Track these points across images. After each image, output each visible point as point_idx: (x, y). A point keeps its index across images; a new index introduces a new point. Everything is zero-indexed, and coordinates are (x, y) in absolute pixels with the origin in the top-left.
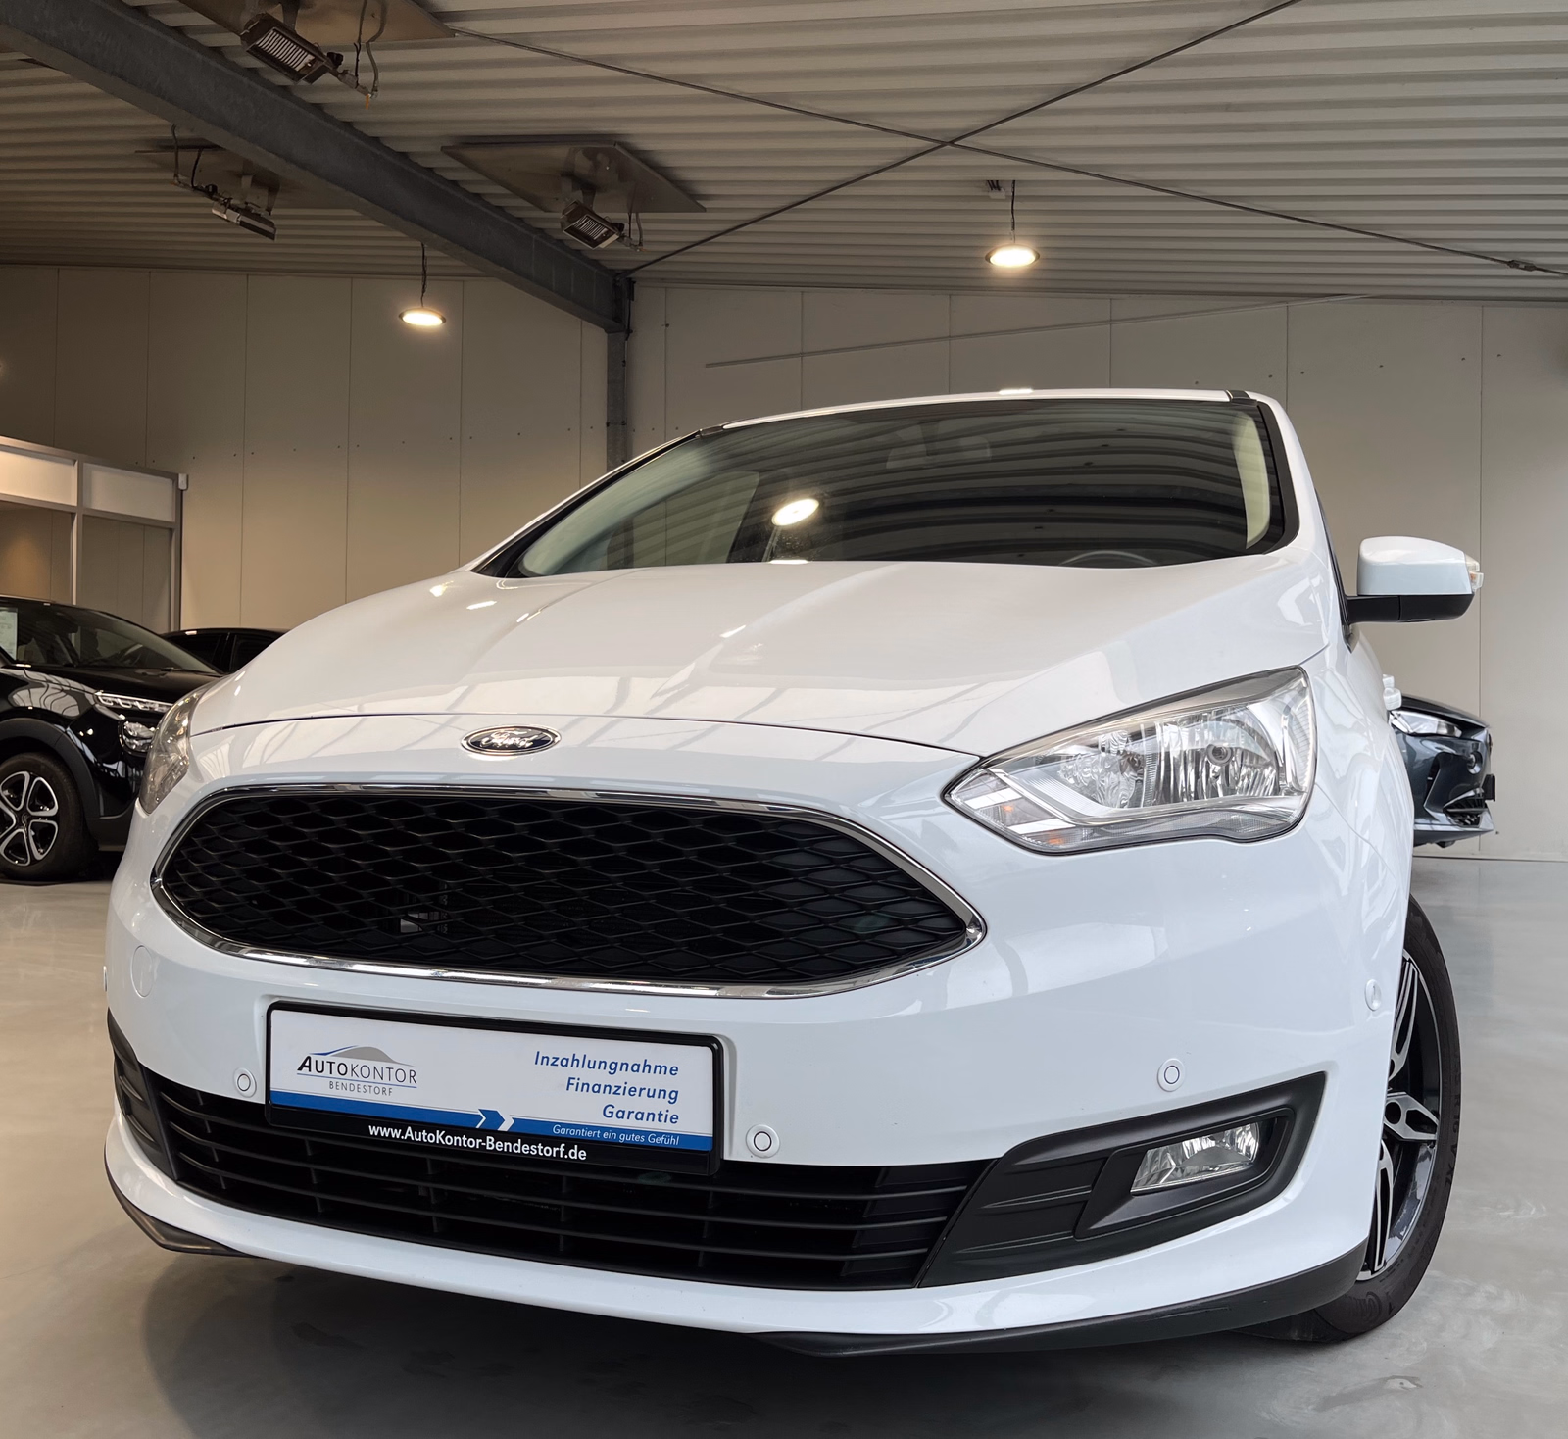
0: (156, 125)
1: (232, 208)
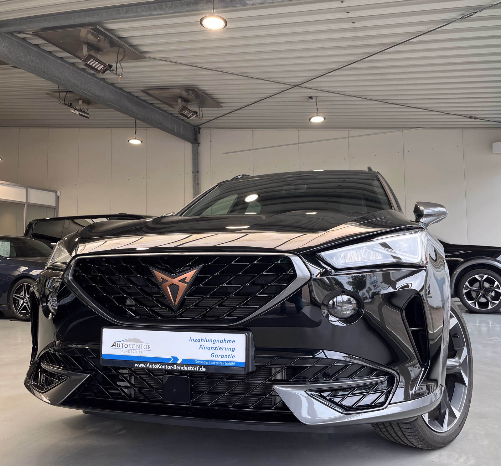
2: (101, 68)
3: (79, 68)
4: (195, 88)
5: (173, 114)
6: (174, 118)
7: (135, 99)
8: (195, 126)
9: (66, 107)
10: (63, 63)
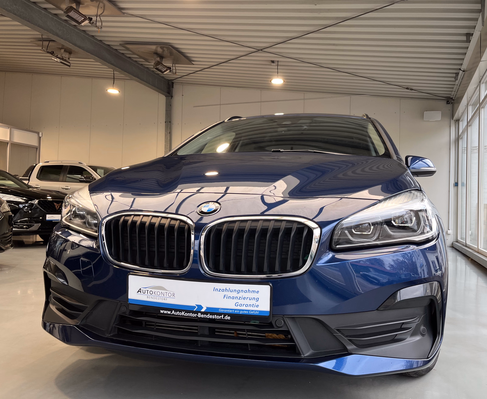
3: (61, 19)
5: (149, 68)
6: (150, 72)
7: (115, 52)
10: (46, 13)
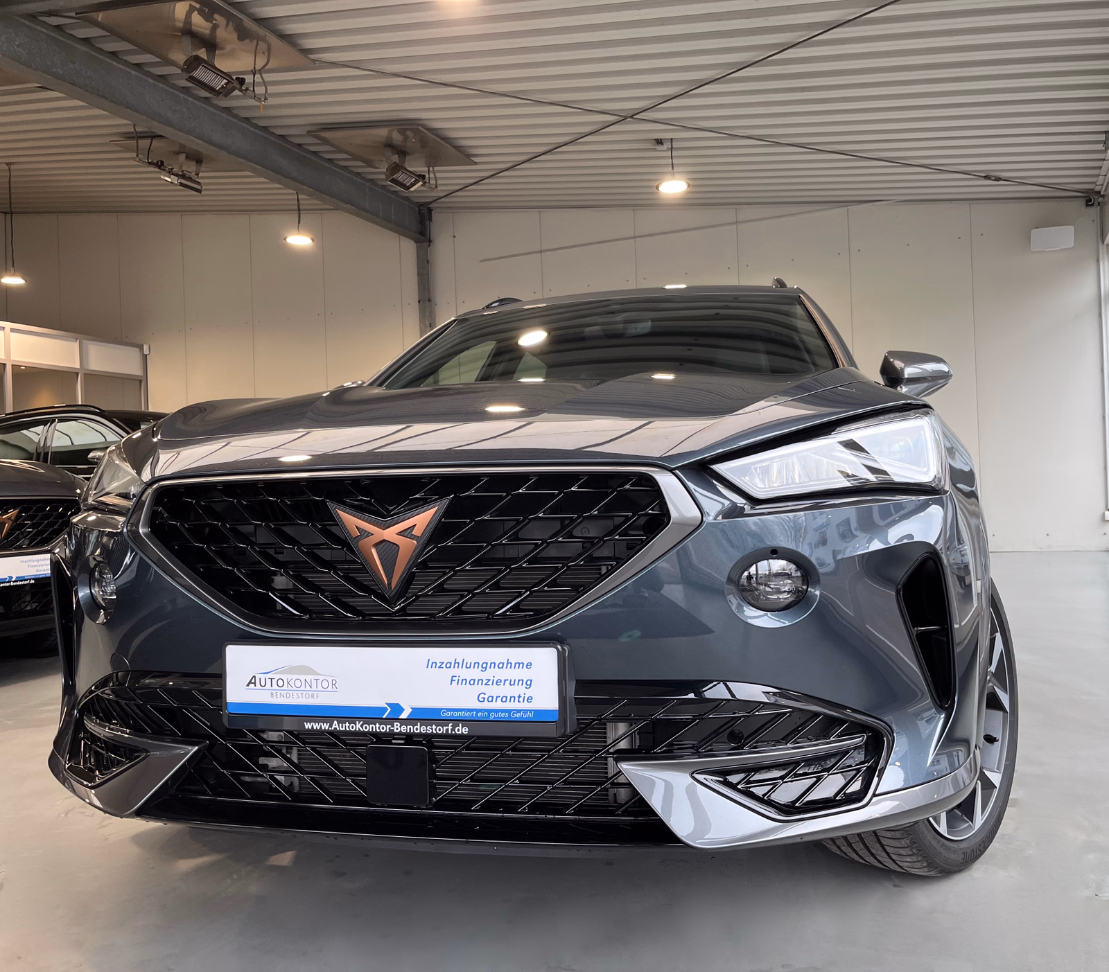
0: (122, 123)
1: (174, 175)
2: (223, 86)
4: (418, 125)
8: (421, 205)
9: (152, 169)
